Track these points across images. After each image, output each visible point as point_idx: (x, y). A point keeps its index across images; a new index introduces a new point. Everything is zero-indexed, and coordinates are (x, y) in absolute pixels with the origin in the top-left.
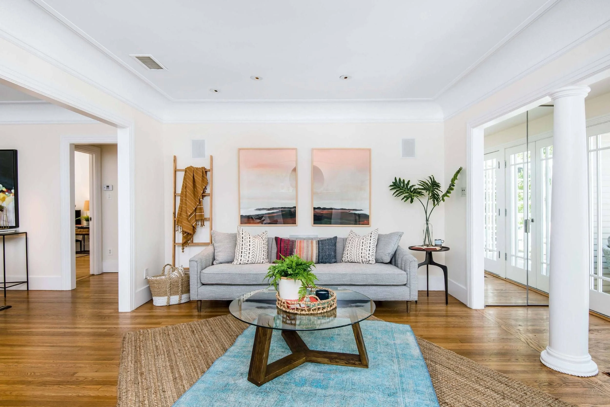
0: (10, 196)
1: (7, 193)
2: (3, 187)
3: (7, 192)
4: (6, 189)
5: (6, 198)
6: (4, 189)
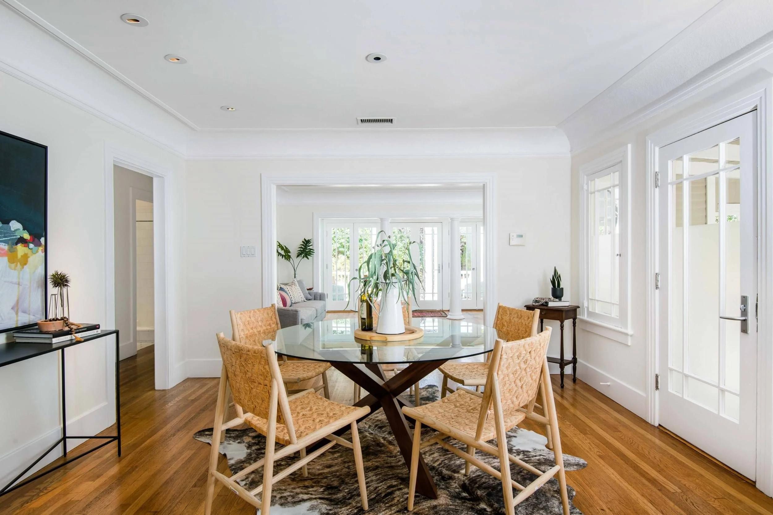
0: (37, 252)
1: (31, 246)
2: (24, 229)
3: (33, 241)
4: (30, 234)
5: (29, 257)
6: (27, 236)
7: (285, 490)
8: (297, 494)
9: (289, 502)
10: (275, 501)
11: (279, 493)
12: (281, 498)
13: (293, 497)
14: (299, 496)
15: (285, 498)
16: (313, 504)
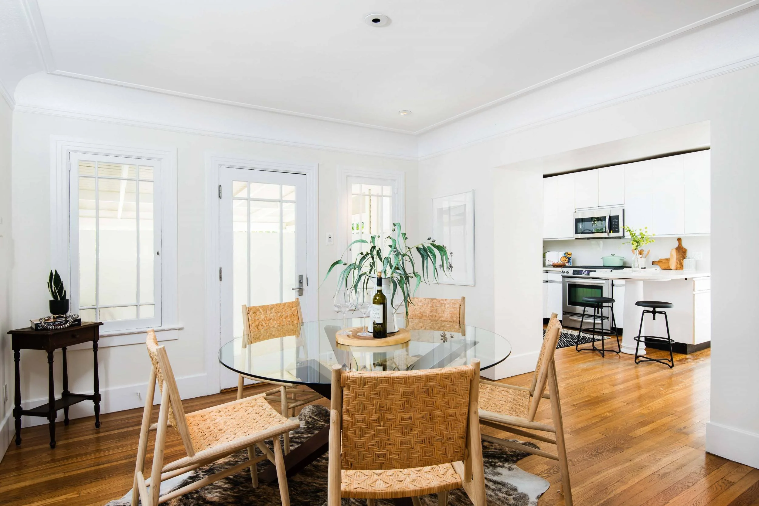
7: (499, 499)
8: (493, 490)
9: (508, 488)
10: (518, 496)
11: (507, 500)
12: (510, 495)
13: (500, 490)
14: (495, 488)
15: (507, 493)
16: (492, 476)
